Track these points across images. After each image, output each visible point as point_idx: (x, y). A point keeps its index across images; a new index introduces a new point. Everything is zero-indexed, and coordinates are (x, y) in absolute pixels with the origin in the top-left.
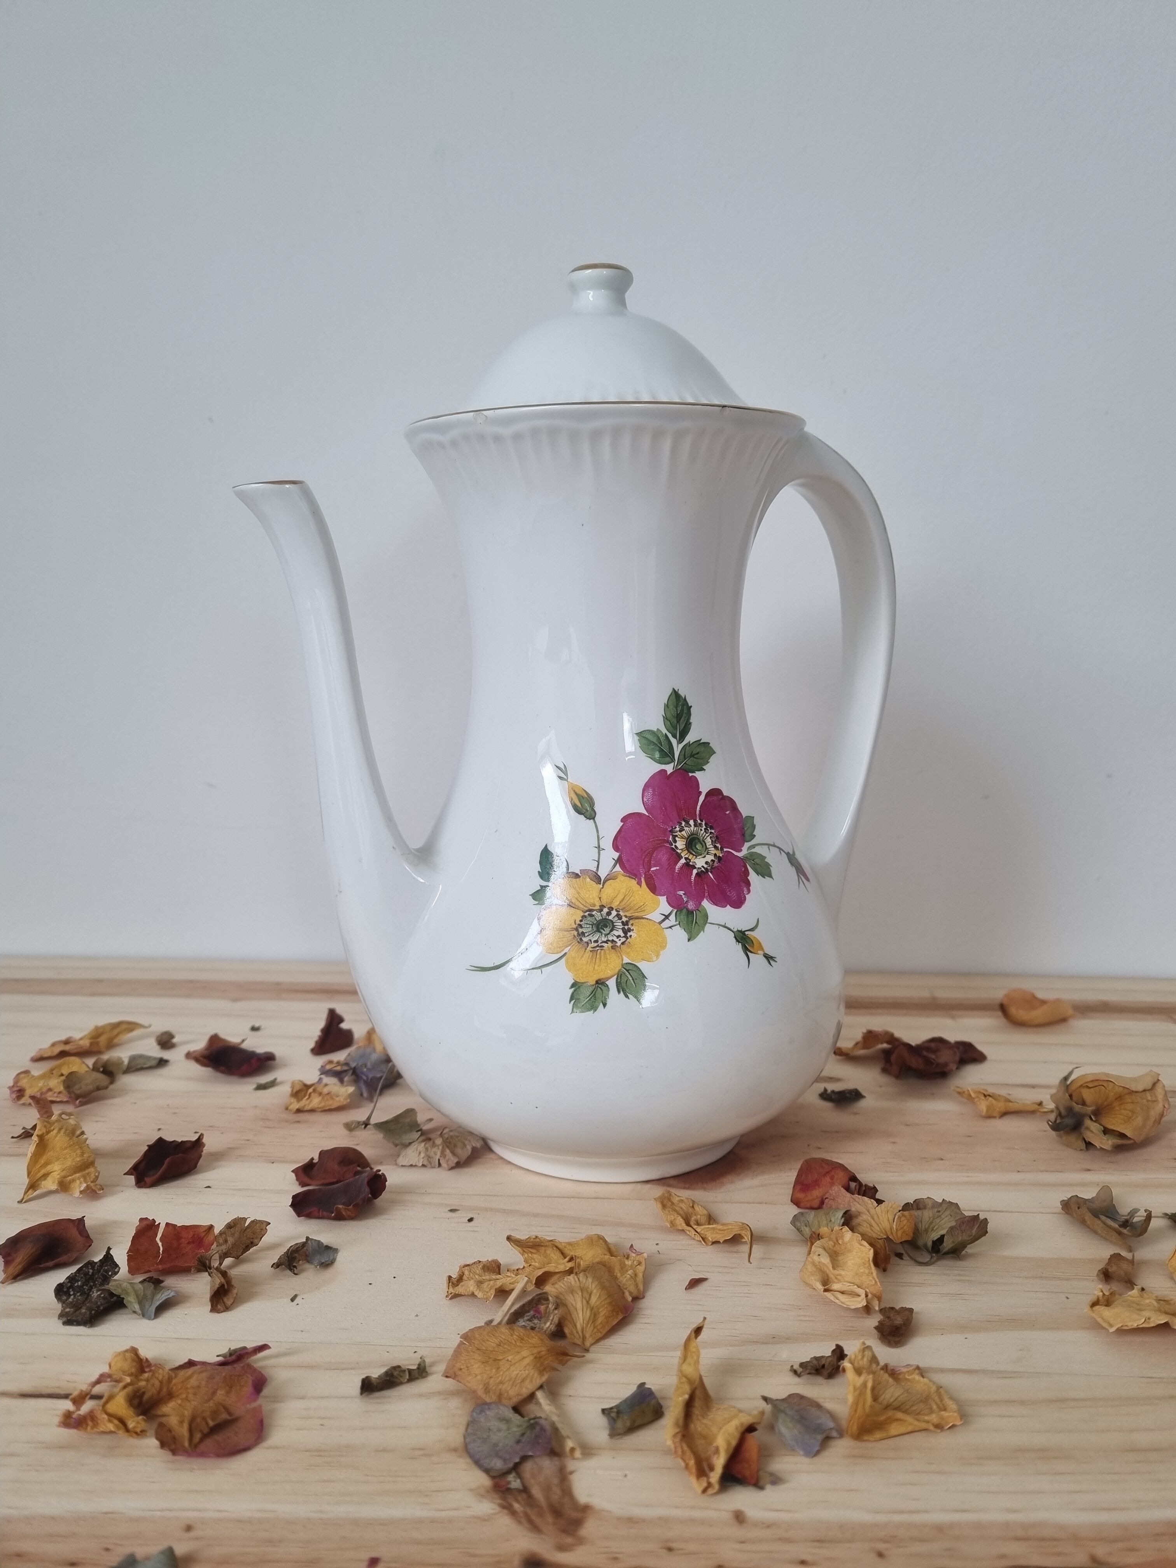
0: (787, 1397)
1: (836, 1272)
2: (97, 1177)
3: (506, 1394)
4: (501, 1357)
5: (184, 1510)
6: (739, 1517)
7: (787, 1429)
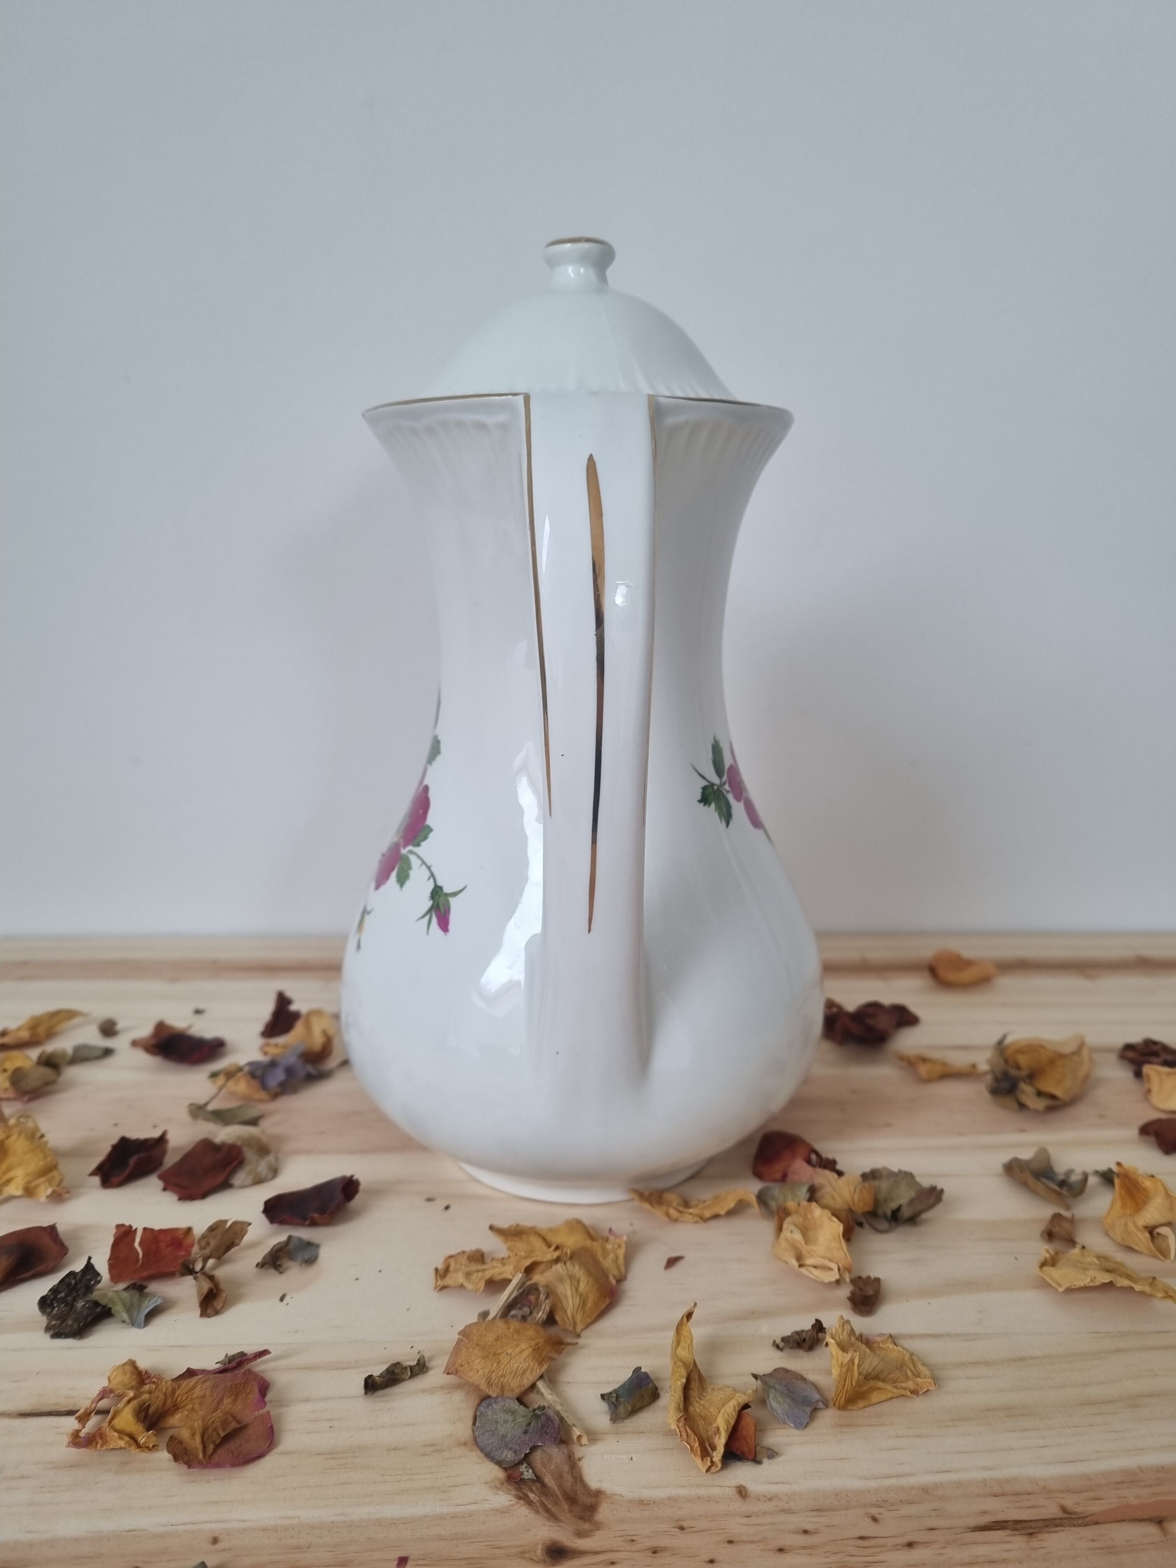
0: (772, 1372)
1: (809, 1248)
2: (61, 1181)
3: (508, 1387)
4: (499, 1351)
5: (206, 1522)
6: (742, 1492)
7: (777, 1404)
